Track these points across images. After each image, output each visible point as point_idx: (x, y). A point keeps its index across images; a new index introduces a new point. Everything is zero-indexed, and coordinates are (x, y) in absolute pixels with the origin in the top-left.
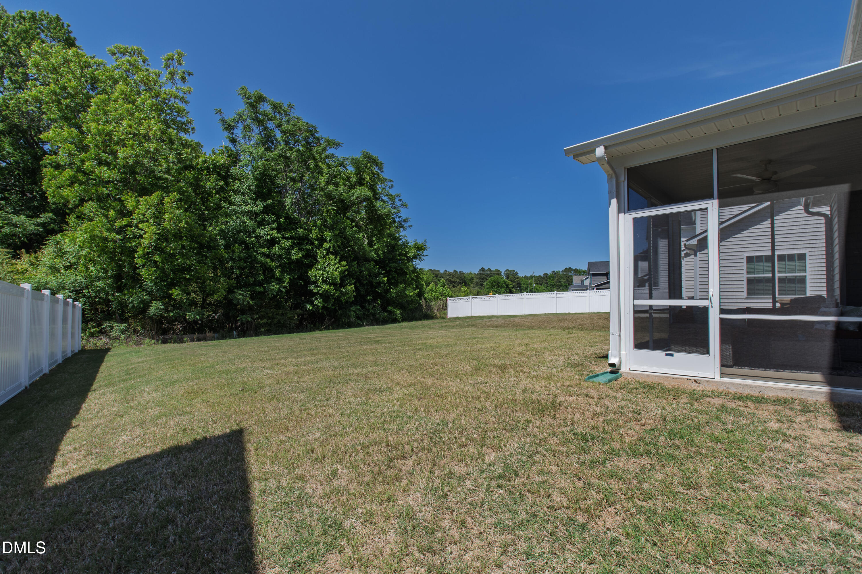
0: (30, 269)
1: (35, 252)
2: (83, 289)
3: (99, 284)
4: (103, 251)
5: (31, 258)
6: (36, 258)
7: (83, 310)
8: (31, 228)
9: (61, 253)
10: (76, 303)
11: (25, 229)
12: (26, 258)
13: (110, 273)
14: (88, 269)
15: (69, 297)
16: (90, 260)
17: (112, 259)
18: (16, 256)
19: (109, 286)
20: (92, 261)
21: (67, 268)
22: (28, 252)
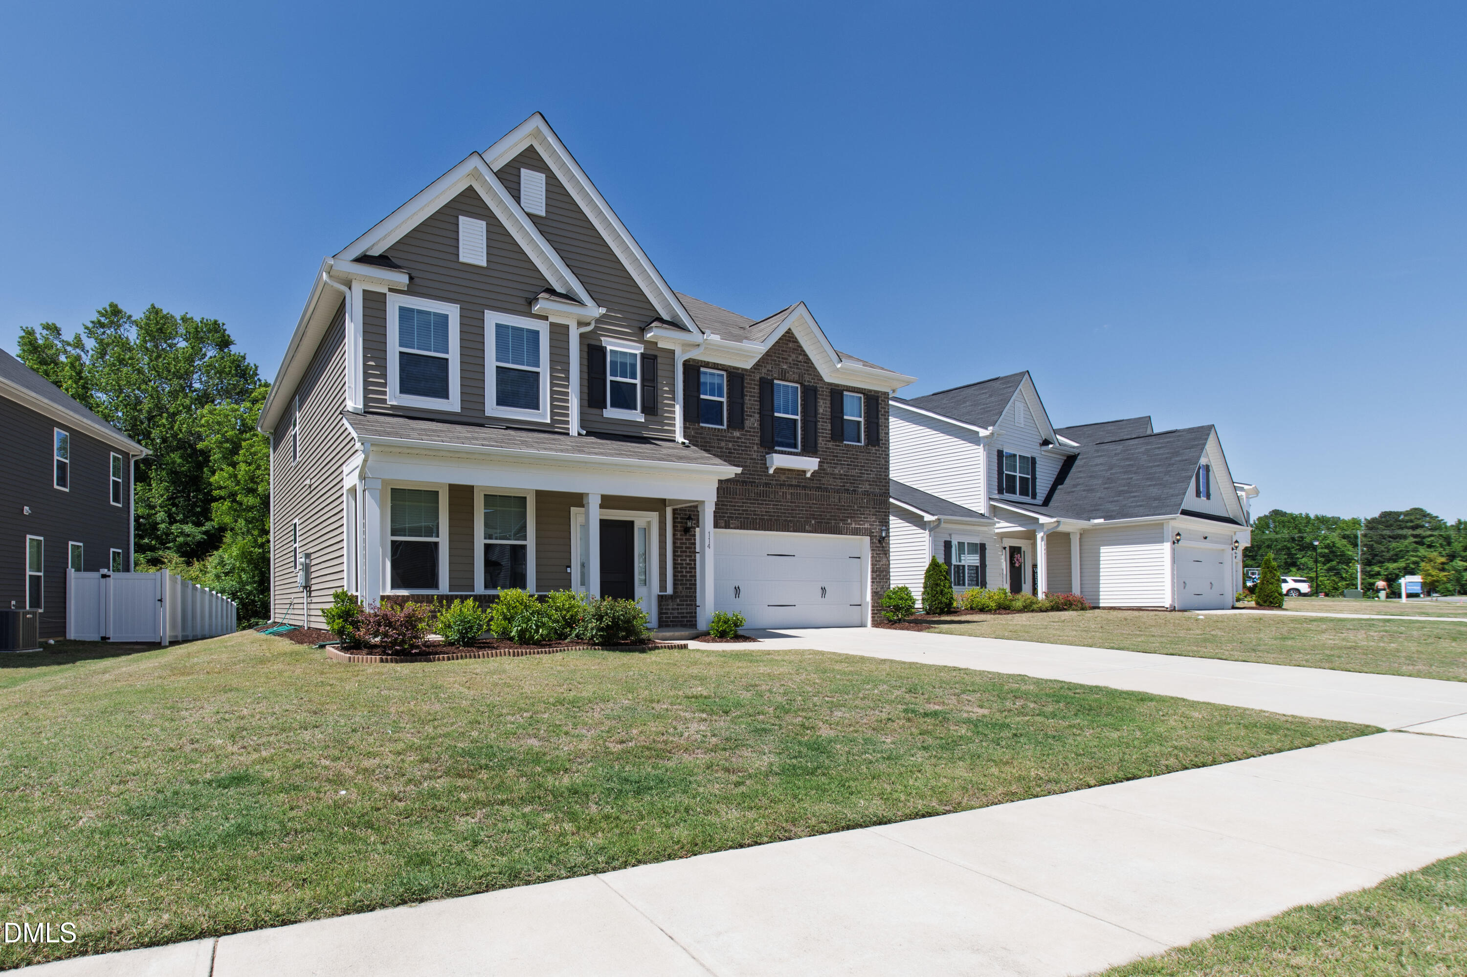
0: (200, 575)
1: (203, 560)
2: (237, 592)
3: (249, 588)
4: (249, 562)
5: (201, 565)
6: (204, 565)
7: (238, 609)
8: (199, 537)
9: (222, 563)
10: (233, 603)
11: (193, 538)
12: (197, 565)
13: (256, 579)
14: (241, 576)
15: (229, 598)
16: (242, 570)
17: (256, 567)
18: (189, 564)
19: (256, 589)
20: (243, 570)
21: (226, 574)
22: (198, 561)
